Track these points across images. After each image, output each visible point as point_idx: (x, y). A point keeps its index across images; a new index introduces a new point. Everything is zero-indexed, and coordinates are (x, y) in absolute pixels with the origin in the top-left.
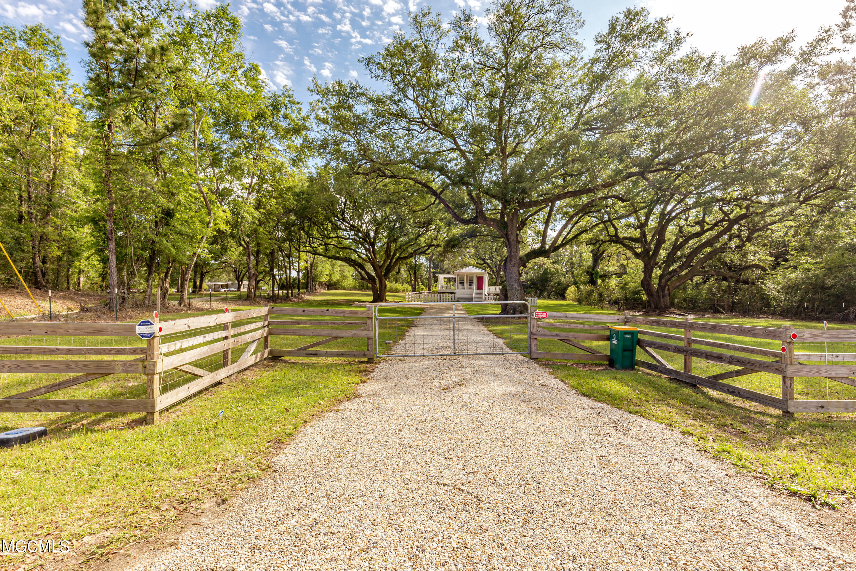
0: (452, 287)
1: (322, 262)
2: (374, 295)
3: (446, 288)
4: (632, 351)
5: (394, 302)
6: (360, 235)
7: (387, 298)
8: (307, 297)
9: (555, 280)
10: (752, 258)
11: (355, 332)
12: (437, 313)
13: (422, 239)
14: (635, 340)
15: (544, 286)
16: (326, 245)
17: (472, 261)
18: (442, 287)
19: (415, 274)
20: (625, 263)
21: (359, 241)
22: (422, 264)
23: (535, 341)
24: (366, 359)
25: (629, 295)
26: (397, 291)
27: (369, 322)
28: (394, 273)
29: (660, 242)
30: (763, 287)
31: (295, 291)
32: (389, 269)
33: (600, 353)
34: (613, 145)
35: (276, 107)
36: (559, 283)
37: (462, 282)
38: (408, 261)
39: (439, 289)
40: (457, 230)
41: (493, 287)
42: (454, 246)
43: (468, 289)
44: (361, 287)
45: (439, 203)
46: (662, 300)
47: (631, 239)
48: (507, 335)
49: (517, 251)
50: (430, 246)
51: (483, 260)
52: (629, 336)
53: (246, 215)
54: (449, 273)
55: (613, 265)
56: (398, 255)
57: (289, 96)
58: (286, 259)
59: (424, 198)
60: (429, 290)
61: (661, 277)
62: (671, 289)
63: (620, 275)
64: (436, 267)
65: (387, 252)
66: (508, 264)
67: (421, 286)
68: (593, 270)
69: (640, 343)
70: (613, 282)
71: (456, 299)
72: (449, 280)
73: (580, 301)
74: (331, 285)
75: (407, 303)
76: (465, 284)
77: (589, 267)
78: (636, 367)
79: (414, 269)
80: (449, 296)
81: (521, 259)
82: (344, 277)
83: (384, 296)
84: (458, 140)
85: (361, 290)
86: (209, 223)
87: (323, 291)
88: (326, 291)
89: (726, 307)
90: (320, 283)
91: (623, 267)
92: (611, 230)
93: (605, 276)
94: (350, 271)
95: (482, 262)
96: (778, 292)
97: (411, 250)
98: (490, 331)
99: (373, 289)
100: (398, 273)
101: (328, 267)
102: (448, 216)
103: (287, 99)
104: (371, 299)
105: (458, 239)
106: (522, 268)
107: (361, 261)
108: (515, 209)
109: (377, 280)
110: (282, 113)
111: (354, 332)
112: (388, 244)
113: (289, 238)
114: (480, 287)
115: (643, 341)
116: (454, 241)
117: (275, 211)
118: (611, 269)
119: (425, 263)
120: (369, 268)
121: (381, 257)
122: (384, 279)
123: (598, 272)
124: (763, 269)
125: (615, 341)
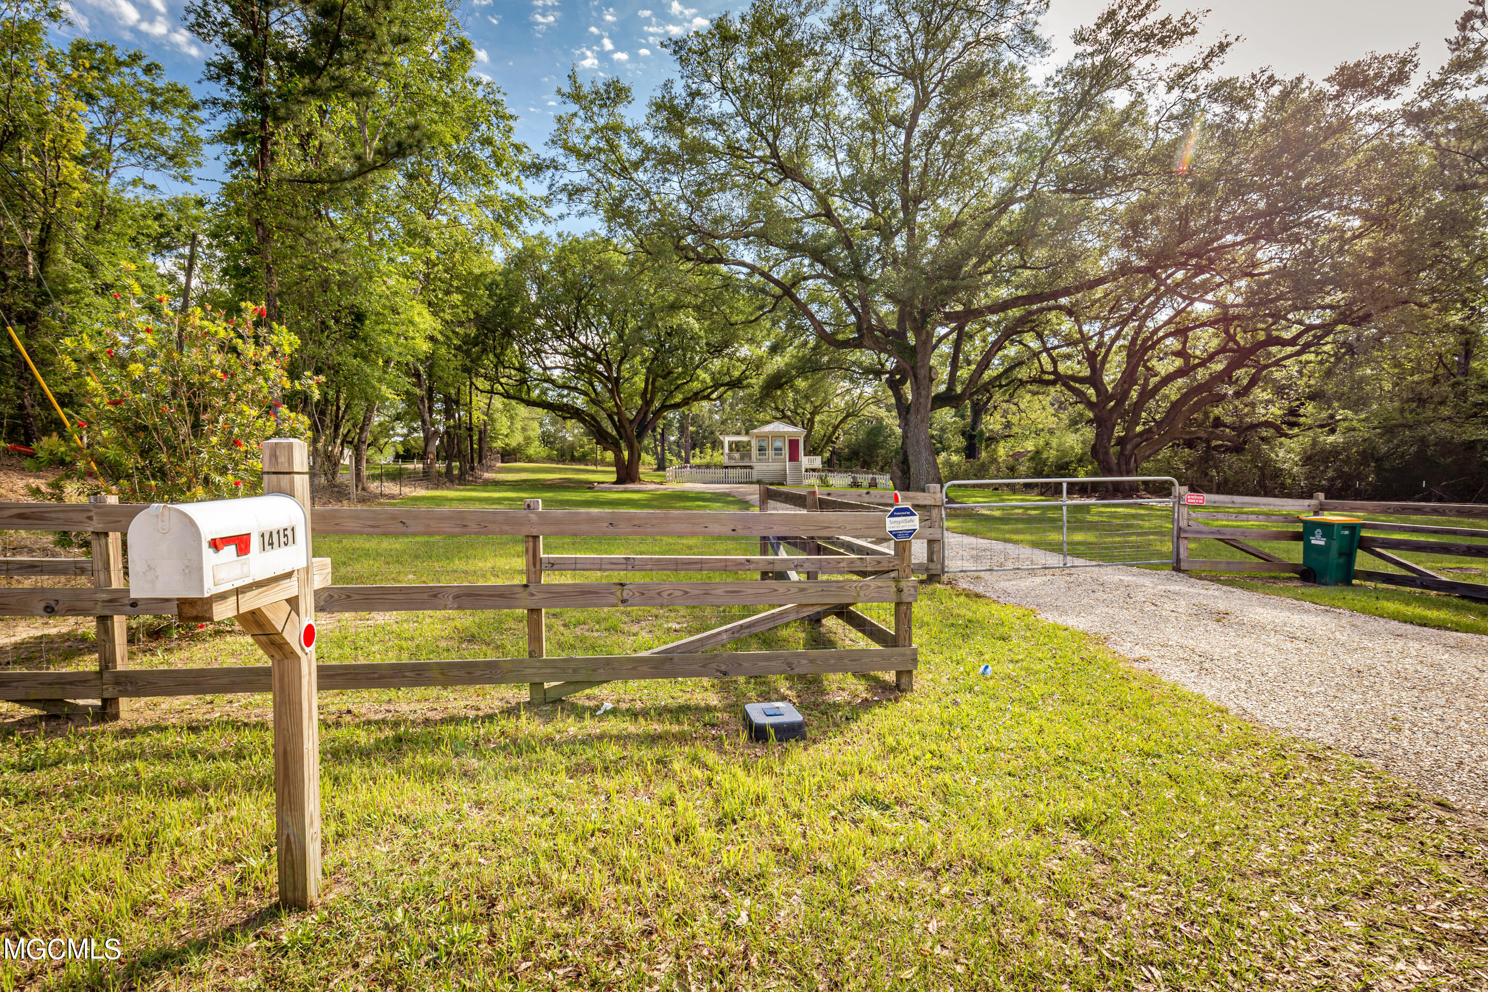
2: (618, 472)
4: (1349, 557)
5: (654, 483)
7: (642, 477)
14: (1357, 539)
23: (1185, 542)
27: (934, 512)
32: (644, 426)
33: (1280, 560)
37: (762, 449)
43: (773, 460)
47: (1076, 378)
49: (928, 396)
52: (1347, 533)
61: (1124, 440)
62: (1139, 460)
65: (645, 396)
69: (1367, 545)
71: (755, 479)
76: (768, 451)
78: (1355, 581)
80: (742, 473)
83: (637, 472)
93: (993, 439)
99: (618, 462)
104: (613, 477)
109: (623, 446)
114: (794, 457)
115: (1373, 540)
122: (635, 446)
123: (982, 433)
124: (1278, 429)
125: (1318, 541)
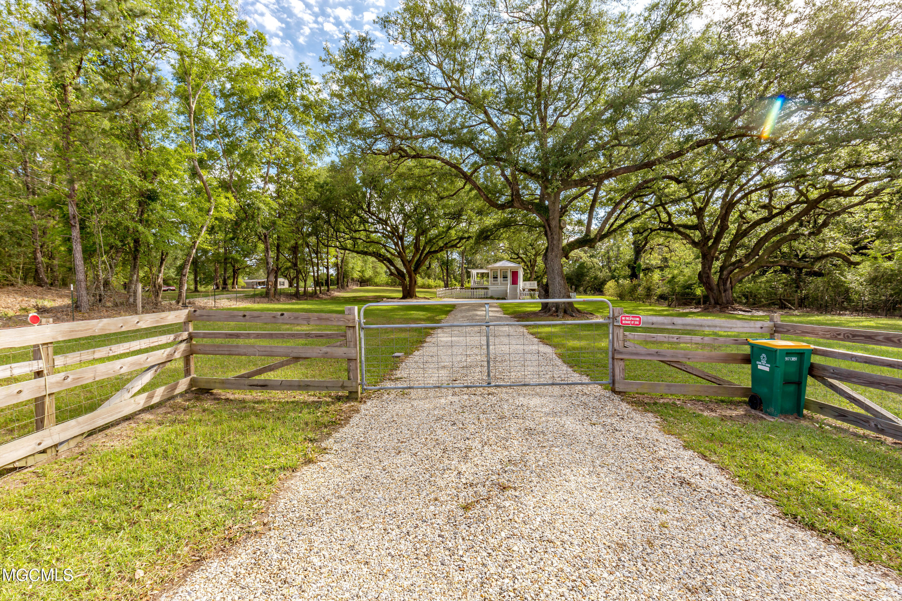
0: (485, 283)
1: (353, 258)
2: (403, 291)
3: (479, 283)
4: (800, 385)
5: (425, 298)
6: (389, 229)
7: (418, 294)
8: (337, 294)
9: (592, 274)
10: (831, 245)
11: (328, 350)
12: (469, 310)
13: (453, 232)
14: (806, 366)
15: (579, 281)
16: (354, 239)
17: (506, 256)
18: (475, 282)
19: (447, 270)
20: (668, 256)
21: (388, 236)
22: (455, 259)
23: (621, 363)
24: (346, 393)
25: (678, 289)
26: (429, 287)
27: (349, 333)
28: (424, 268)
29: (723, 228)
30: (843, 279)
31: (324, 288)
32: (419, 264)
33: (730, 383)
34: (680, 107)
35: (291, 87)
36: (596, 278)
37: (495, 278)
38: (439, 255)
39: (472, 284)
40: (490, 221)
41: (528, 283)
42: (487, 238)
43: (502, 284)
44: (393, 284)
45: (471, 190)
46: (723, 295)
47: (686, 226)
48: (556, 340)
49: (560, 240)
50: (461, 238)
51: (517, 254)
52: (794, 359)
53: (261, 205)
54: (482, 268)
55: (655, 258)
56: (427, 249)
57: (306, 75)
58: (313, 255)
59: (452, 182)
60: (462, 285)
61: (722, 268)
62: (734, 282)
63: (661, 269)
64: (469, 262)
65: (416, 245)
66: (549, 254)
67: (454, 282)
68: (635, 263)
69: (813, 371)
70: (656, 276)
71: (490, 295)
72: (483, 275)
73: (621, 296)
74: (363, 282)
75: (438, 299)
76: (499, 279)
77: (630, 261)
78: (805, 412)
79: (446, 265)
80: (482, 292)
81: (563, 249)
82: (376, 273)
83: (414, 292)
84: (490, 111)
85: (394, 286)
86: (209, 210)
87: (355, 287)
88: (359, 288)
89: (796, 302)
90: (353, 279)
91: (665, 260)
92: (664, 216)
93: (648, 270)
94: (382, 268)
95: (516, 257)
96: (861, 284)
97: (441, 244)
98: (532, 334)
99: (403, 285)
100: (428, 268)
101: (360, 263)
102: (480, 203)
103: (304, 78)
104: (401, 295)
105: (491, 230)
106: (564, 259)
107: (389, 256)
108: (558, 188)
109: (407, 276)
110: (298, 94)
111: (325, 349)
112: (417, 238)
113: (315, 232)
114: (515, 282)
115: (824, 368)
116: (488, 231)
117: (296, 203)
118: (653, 262)
119: (458, 259)
120: (399, 263)
121: (411, 251)
122: (413, 275)
123: (640, 266)
124: (846, 260)
125: (763, 366)
